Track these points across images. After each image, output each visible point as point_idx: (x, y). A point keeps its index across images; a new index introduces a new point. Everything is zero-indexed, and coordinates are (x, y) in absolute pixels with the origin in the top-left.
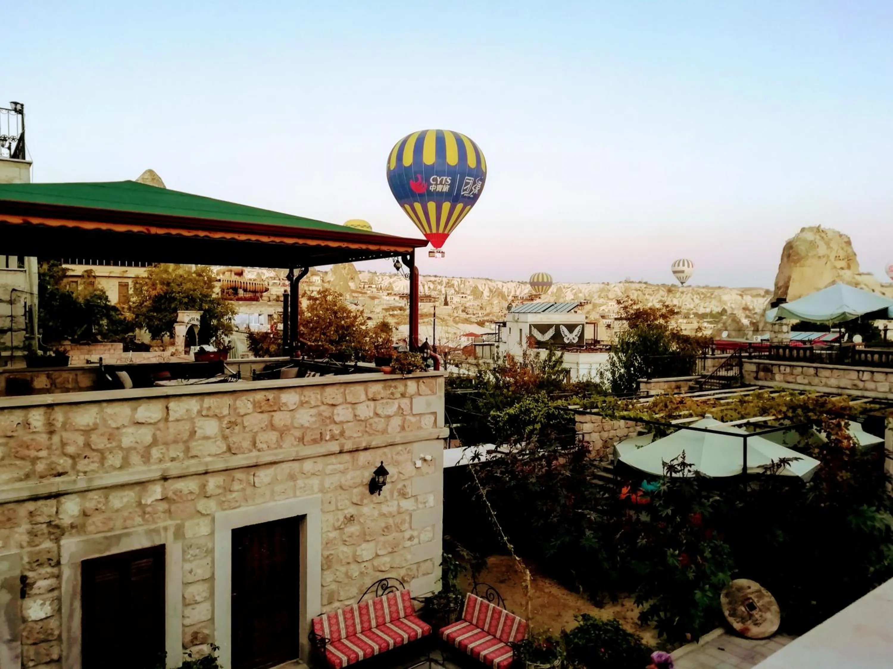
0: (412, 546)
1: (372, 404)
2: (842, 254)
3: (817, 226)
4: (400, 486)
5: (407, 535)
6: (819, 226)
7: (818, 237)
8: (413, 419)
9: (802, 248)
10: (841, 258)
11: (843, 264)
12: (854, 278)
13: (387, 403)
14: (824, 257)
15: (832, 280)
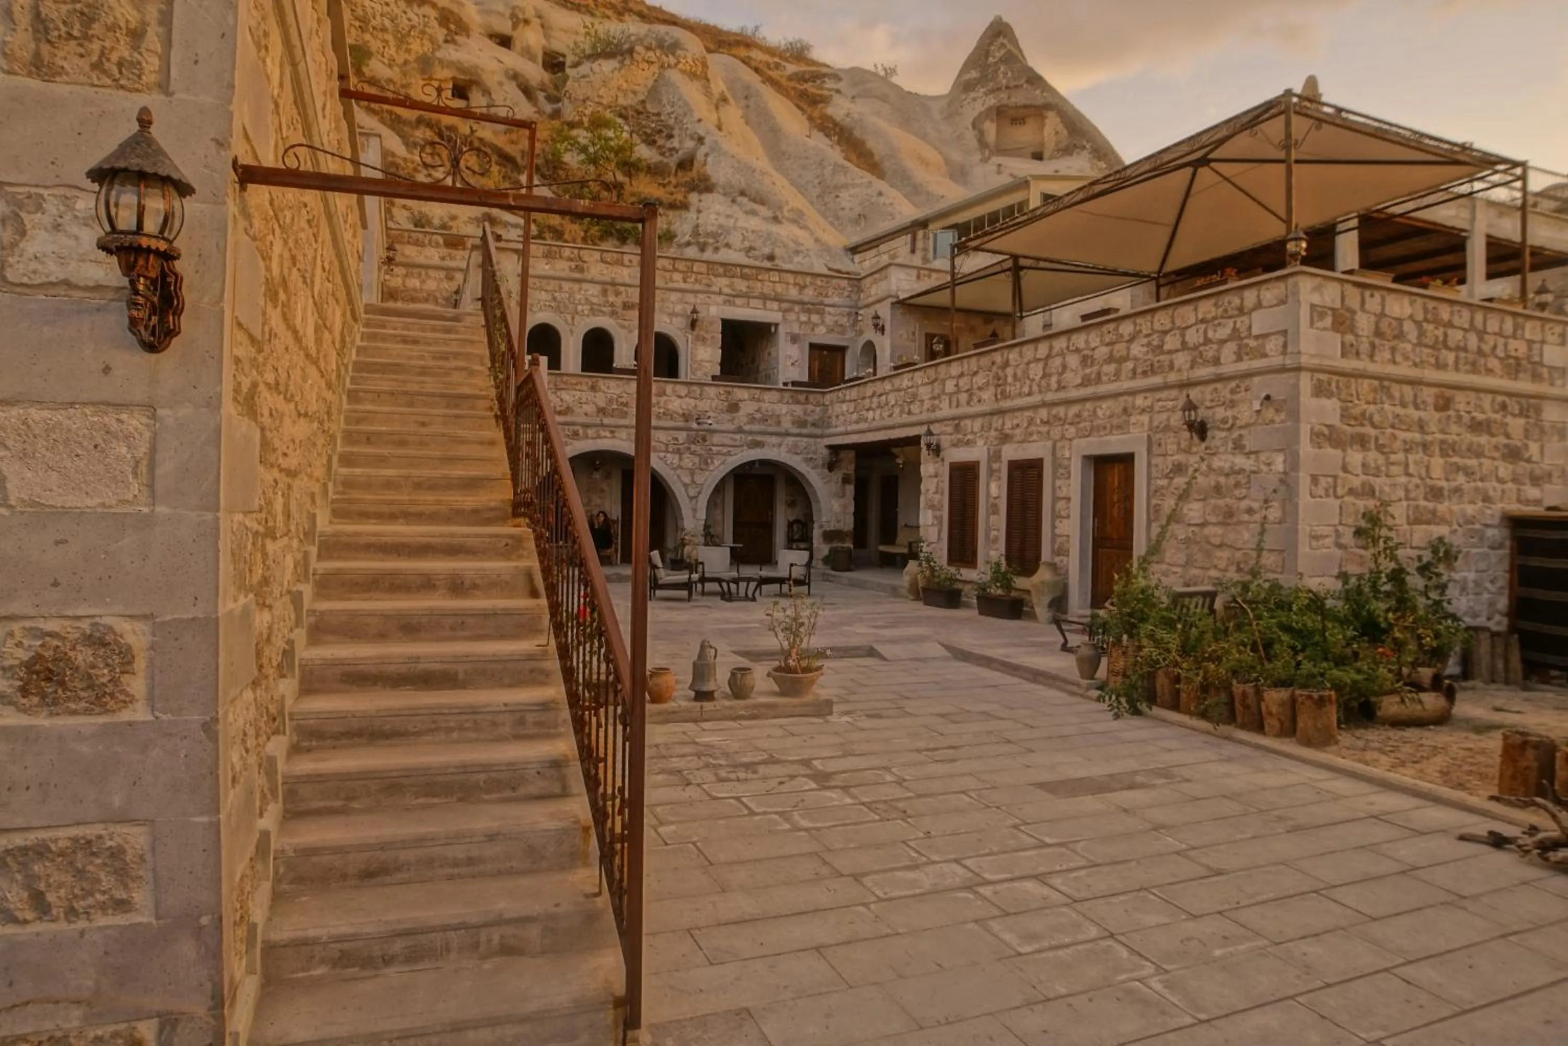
0: (1249, 522)
1: (1203, 326)
4: (1235, 435)
5: (1244, 504)
8: (1252, 343)
13: (1219, 324)
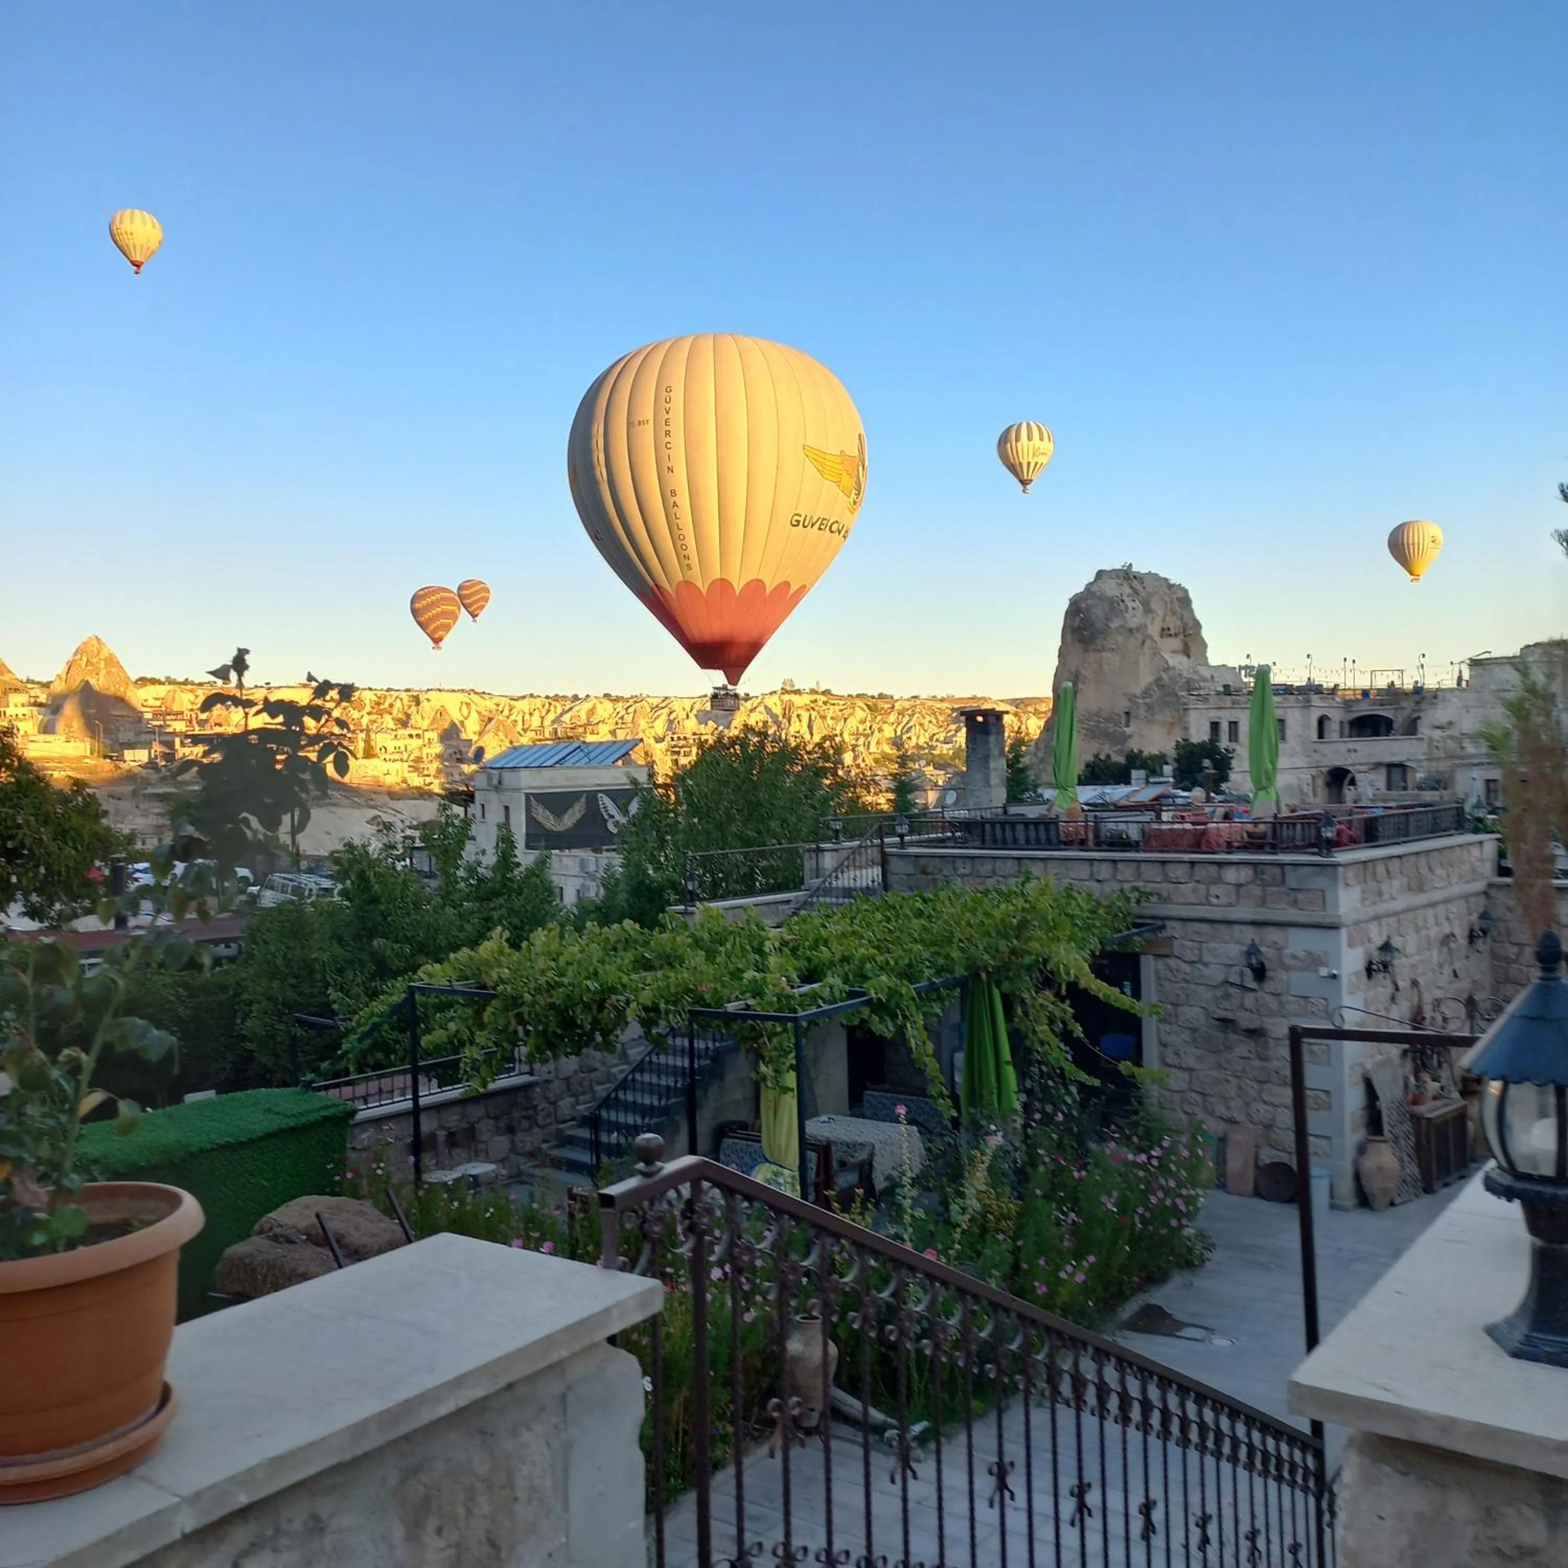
2: (1174, 624)
3: (1126, 566)
6: (1129, 567)
7: (1127, 590)
9: (1098, 613)
10: (1172, 632)
11: (1176, 644)
12: (1197, 674)
14: (1138, 630)
15: (1152, 680)
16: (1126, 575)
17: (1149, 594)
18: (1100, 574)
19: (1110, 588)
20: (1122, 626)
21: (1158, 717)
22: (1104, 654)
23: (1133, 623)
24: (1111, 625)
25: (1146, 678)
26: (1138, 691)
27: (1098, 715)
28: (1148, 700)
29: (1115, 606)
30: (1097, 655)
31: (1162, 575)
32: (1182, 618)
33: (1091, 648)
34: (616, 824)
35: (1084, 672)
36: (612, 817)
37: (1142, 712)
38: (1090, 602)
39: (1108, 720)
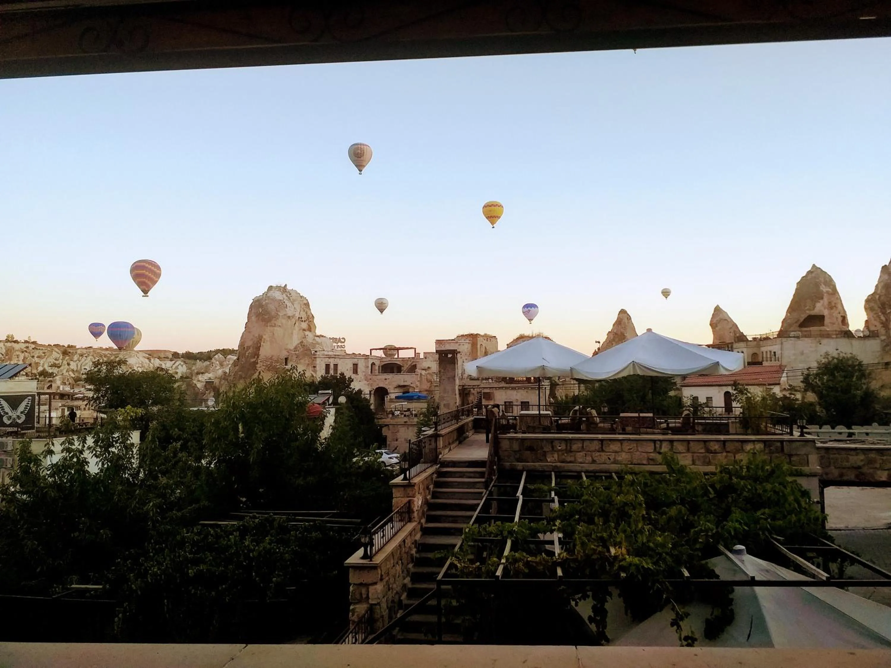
2: (303, 315)
3: (283, 286)
6: (286, 285)
7: (285, 297)
9: (272, 307)
10: (303, 319)
11: (304, 325)
12: (314, 340)
15: (299, 342)
16: (284, 289)
17: (294, 300)
18: (270, 288)
19: (278, 295)
20: (285, 315)
21: (302, 361)
22: (275, 328)
23: (290, 313)
24: (279, 314)
25: (295, 341)
26: (292, 348)
27: (271, 358)
28: (297, 352)
29: (281, 304)
30: (272, 328)
31: (298, 292)
32: (306, 313)
33: (269, 325)
34: (10, 418)
35: (264, 337)
36: (7, 413)
37: (294, 357)
38: (267, 301)
39: (277, 361)
